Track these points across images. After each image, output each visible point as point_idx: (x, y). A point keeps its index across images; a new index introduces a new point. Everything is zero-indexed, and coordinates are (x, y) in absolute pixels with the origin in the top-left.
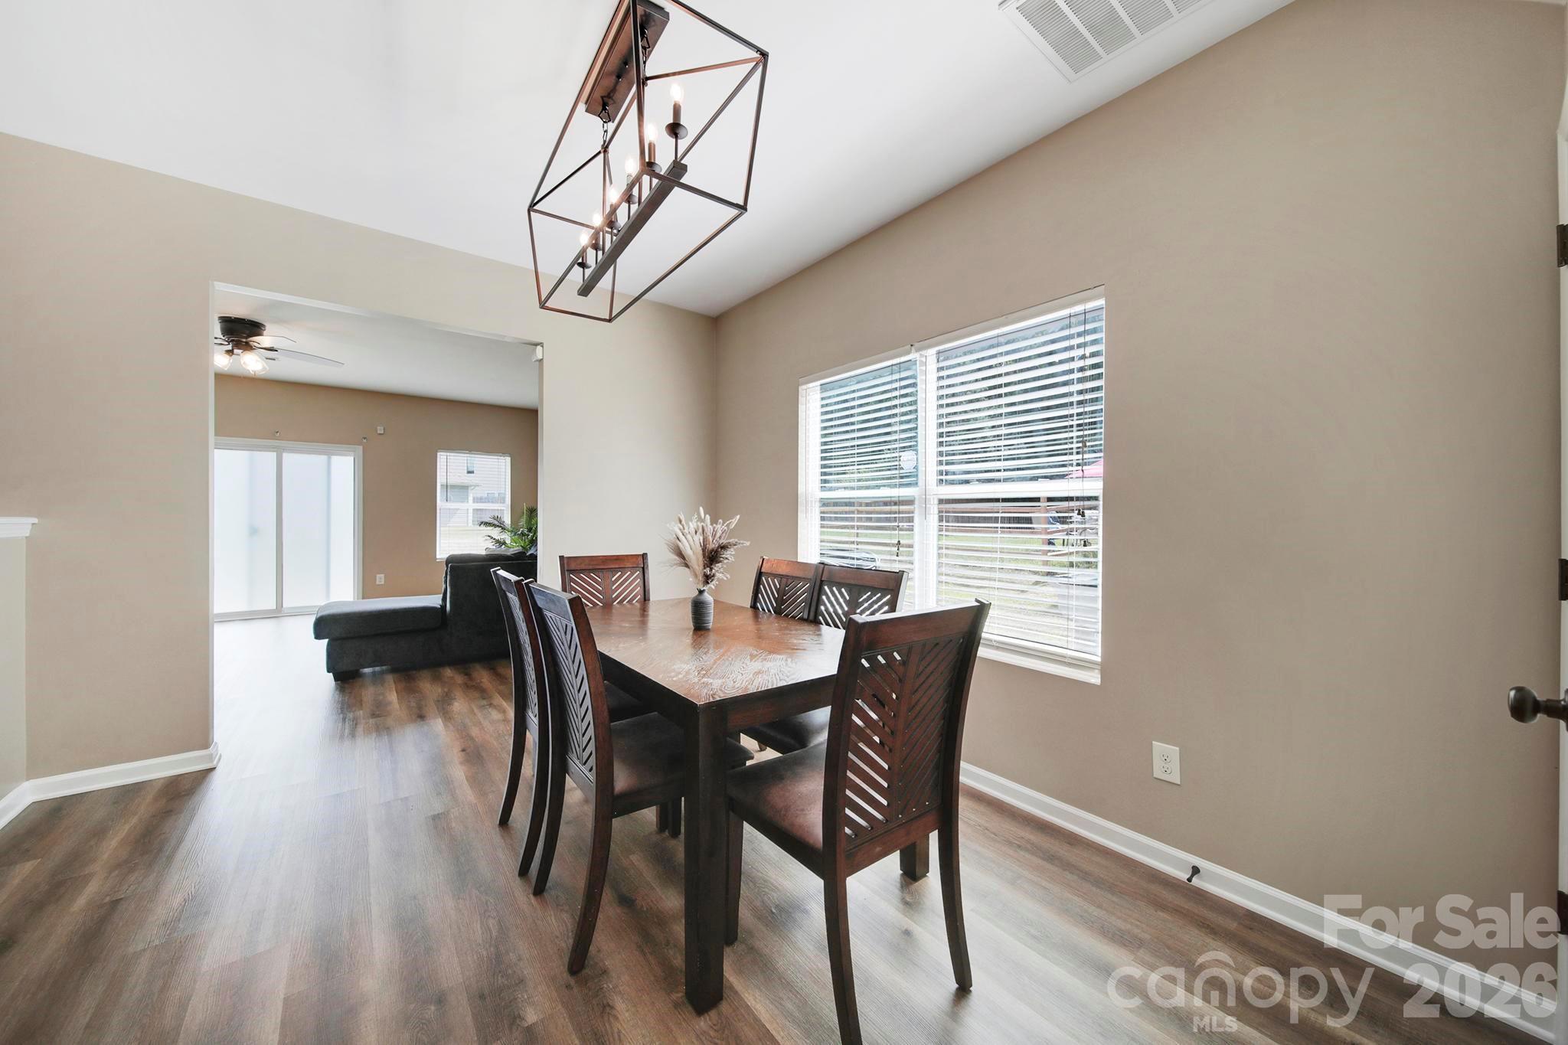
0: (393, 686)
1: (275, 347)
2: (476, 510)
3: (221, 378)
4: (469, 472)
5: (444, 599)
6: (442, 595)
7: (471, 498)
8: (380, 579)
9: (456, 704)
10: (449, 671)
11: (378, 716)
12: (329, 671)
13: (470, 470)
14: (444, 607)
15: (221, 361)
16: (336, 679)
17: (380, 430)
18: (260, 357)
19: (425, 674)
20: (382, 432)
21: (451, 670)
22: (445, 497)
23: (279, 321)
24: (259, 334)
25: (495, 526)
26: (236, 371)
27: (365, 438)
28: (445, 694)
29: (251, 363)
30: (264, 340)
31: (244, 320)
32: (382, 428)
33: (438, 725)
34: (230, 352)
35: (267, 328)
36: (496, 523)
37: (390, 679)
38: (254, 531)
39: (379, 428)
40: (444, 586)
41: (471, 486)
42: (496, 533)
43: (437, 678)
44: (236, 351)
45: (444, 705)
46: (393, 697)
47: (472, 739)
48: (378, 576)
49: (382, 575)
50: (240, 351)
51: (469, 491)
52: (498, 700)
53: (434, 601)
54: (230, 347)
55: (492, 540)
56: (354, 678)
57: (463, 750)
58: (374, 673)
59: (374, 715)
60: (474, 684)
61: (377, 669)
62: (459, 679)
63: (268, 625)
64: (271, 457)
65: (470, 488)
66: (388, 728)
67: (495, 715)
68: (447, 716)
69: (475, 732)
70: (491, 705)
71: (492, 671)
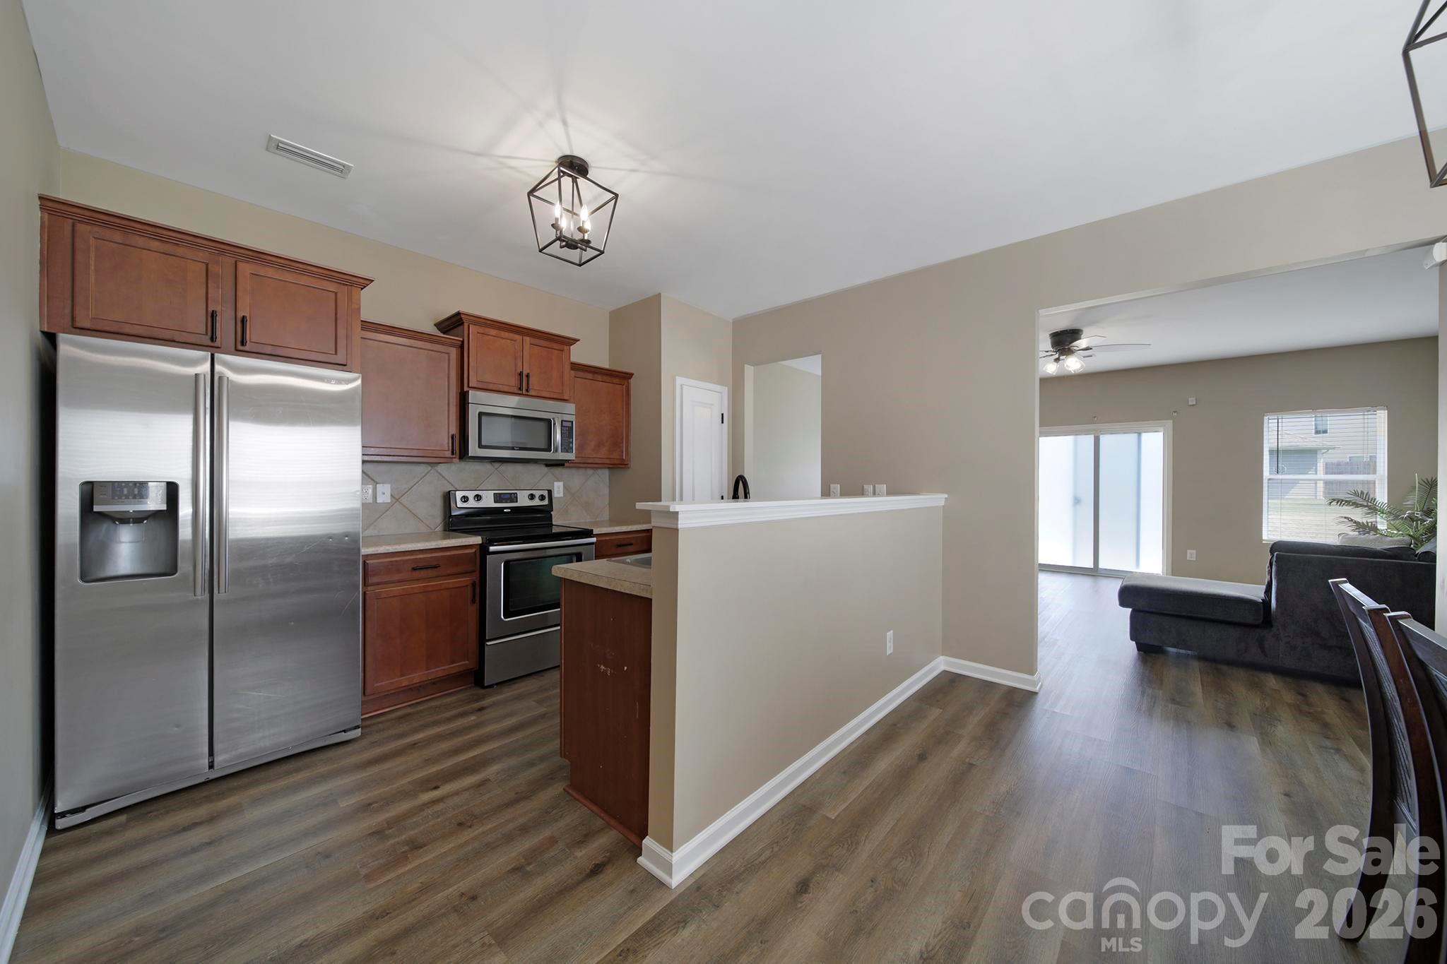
0: (1198, 675)
1: (1090, 346)
2: (1327, 483)
3: (1046, 381)
4: (1317, 432)
5: (1268, 591)
6: (1264, 587)
7: (1321, 465)
8: (1191, 555)
9: (1280, 727)
10: (1274, 681)
11: (1178, 703)
12: (1132, 639)
13: (1320, 428)
14: (1266, 603)
15: (1051, 368)
16: (1139, 649)
17: (1192, 401)
18: (1078, 358)
19: (1241, 674)
20: (1194, 403)
21: (1275, 679)
22: (1274, 469)
23: (1093, 323)
24: (1079, 339)
25: (1356, 505)
26: (1062, 373)
27: (1175, 412)
28: (1265, 709)
29: (1073, 364)
30: (1082, 343)
31: (1066, 331)
32: (1194, 399)
33: (1252, 744)
34: (1057, 360)
35: (1084, 332)
36: (1360, 501)
37: (1196, 665)
38: (1077, 501)
39: (1190, 399)
40: (1268, 578)
41: (1320, 449)
42: (1359, 515)
43: (1256, 686)
44: (1061, 358)
45: (1263, 723)
46: (1197, 688)
47: (1301, 784)
48: (1189, 551)
49: (1194, 552)
50: (1064, 357)
51: (1318, 456)
52: (1351, 748)
53: (1255, 592)
54: (1057, 356)
55: (1351, 524)
56: (1156, 653)
57: (1287, 795)
58: (1178, 655)
59: (1173, 701)
60: (1311, 711)
61: (1182, 651)
62: (1288, 696)
63: (1086, 582)
64: (1088, 440)
65: (1319, 452)
66: (1189, 722)
67: (1344, 767)
68: (1266, 740)
69: (1308, 778)
70: (1338, 751)
71: (1343, 702)
